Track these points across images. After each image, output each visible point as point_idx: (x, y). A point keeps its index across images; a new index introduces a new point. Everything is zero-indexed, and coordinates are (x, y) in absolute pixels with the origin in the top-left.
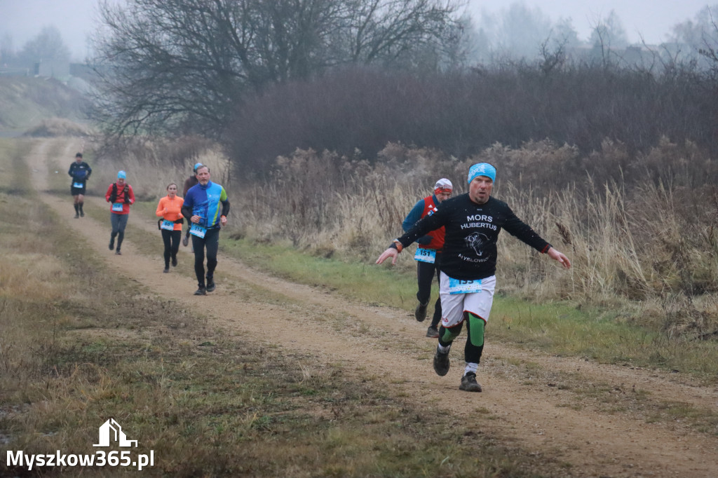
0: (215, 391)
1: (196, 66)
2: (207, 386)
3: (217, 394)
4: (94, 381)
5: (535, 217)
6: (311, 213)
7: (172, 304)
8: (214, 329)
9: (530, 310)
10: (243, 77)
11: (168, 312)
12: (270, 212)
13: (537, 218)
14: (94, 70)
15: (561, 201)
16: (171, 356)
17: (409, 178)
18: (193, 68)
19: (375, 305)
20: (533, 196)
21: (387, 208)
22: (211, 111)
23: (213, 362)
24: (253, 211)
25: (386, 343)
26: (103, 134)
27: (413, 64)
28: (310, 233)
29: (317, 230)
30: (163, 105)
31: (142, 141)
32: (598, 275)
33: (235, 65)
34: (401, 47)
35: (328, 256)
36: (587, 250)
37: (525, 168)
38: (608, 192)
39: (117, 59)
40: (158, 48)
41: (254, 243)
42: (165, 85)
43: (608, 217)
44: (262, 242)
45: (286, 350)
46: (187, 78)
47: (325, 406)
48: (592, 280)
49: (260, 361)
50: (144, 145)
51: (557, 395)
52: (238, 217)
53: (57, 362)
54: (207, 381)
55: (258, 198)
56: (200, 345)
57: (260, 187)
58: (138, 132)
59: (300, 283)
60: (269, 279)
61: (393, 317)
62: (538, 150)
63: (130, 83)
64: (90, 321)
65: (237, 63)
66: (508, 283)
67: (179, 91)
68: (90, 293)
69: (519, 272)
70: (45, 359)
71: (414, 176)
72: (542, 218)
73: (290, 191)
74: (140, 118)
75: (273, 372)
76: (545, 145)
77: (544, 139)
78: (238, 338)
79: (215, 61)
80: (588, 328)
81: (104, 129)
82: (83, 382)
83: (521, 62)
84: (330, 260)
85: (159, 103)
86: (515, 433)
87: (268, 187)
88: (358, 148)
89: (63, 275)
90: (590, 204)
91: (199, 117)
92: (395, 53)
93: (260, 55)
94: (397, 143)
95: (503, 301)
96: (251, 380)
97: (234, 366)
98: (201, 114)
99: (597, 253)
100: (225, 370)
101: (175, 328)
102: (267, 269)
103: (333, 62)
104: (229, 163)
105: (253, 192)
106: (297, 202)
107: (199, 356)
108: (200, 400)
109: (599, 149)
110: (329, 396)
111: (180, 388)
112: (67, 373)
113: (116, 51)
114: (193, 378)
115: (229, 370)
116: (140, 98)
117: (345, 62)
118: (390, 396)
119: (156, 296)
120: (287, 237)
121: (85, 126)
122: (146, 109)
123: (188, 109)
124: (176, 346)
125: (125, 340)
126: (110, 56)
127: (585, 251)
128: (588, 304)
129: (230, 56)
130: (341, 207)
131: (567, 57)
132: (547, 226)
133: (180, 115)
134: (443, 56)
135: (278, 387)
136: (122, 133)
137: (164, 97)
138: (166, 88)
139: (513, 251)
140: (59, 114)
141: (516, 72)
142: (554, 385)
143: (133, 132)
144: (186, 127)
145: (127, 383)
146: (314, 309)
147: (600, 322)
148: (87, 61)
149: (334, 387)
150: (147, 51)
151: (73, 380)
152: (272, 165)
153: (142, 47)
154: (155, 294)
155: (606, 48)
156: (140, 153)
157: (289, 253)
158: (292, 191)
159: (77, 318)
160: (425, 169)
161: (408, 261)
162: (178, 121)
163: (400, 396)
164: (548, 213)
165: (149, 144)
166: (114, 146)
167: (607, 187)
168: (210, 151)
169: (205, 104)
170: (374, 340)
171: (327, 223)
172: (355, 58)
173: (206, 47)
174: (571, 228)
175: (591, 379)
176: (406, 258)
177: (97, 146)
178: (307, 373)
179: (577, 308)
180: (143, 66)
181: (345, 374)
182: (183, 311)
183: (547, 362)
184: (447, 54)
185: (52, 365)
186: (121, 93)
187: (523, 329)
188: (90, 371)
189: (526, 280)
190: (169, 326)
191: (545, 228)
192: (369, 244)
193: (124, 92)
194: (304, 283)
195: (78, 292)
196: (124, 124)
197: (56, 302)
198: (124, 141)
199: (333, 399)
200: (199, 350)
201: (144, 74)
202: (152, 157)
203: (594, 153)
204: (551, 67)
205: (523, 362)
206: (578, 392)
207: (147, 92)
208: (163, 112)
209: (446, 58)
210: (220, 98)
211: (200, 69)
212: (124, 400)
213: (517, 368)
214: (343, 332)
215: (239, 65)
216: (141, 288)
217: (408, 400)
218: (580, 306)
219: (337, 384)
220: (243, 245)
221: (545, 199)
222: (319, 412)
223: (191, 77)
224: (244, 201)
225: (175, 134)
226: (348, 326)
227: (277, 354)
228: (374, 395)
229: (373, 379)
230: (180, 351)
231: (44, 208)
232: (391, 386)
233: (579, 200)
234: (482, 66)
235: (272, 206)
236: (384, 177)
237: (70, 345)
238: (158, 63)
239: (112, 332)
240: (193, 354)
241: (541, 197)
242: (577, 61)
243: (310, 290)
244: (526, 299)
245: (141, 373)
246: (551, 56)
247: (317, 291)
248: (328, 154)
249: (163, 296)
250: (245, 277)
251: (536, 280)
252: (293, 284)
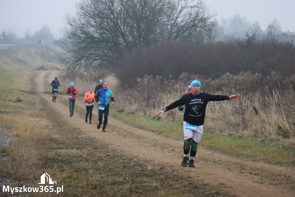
0: (112, 175)
1: (105, 41)
2: (109, 173)
3: (113, 177)
4: (63, 171)
5: (243, 103)
6: (151, 102)
7: (94, 139)
8: (111, 149)
9: (242, 142)
10: (124, 46)
11: (93, 142)
12: (134, 101)
13: (244, 104)
14: (63, 43)
15: (254, 97)
16: (94, 160)
18: (104, 42)
19: (177, 140)
20: (243, 95)
22: (111, 60)
23: (111, 163)
24: (127, 100)
25: (182, 155)
26: (66, 69)
27: (193, 41)
28: (151, 110)
29: (153, 108)
30: (91, 57)
31: (82, 72)
32: (270, 128)
33: (120, 41)
34: (188, 33)
35: (158, 119)
36: (265, 117)
37: (239, 83)
38: (274, 93)
39: (72, 38)
40: (89, 34)
41: (128, 114)
42: (92, 49)
43: (274, 104)
44: (131, 113)
45: (141, 158)
46: (101, 46)
47: (157, 181)
48: (267, 129)
49: (130, 163)
50: (83, 74)
51: (253, 177)
52: (121, 103)
53: (48, 163)
54: (109, 171)
55: (129, 95)
56: (106, 156)
57: (130, 91)
58: (81, 68)
59: (146, 130)
60: (134, 129)
62: (245, 76)
63: (77, 48)
64: (61, 146)
65: (121, 40)
66: (233, 131)
67: (97, 51)
68: (61, 134)
69: (237, 126)
70: (43, 161)
72: (247, 104)
73: (142, 92)
74: (82, 63)
75: (136, 167)
76: (248, 74)
77: (247, 71)
78: (122, 153)
79: (112, 39)
80: (266, 149)
81: (67, 67)
82: (58, 171)
83: (238, 39)
84: (159, 121)
85: (89, 56)
86: (236, 193)
87: (134, 91)
88: (171, 75)
89: (50, 127)
90: (266, 98)
91: (106, 62)
92: (186, 36)
93: (131, 37)
94: (186, 73)
95: (230, 138)
96: (127, 170)
97: (120, 165)
98: (107, 61)
99: (270, 118)
100: (116, 167)
101: (96, 149)
102: (133, 125)
103: (160, 39)
104: (118, 81)
105: (127, 93)
106: (145, 97)
107: (105, 161)
108: (106, 179)
109: (270, 75)
110: (159, 178)
111: (98, 174)
112: (52, 167)
113: (72, 35)
114: (103, 170)
115: (117, 166)
116: (82, 54)
117: (165, 39)
118: (184, 177)
119: (88, 136)
120: (141, 111)
121: (59, 66)
122: (84, 59)
123: (101, 59)
124: (96, 156)
125: (75, 154)
126: (69, 37)
127: (264, 118)
128: (266, 139)
129: (118, 37)
130: (164, 99)
131: (257, 38)
132: (249, 107)
133: (98, 61)
134: (206, 37)
135: (138, 173)
136: (74, 69)
137: (91, 54)
138: (92, 50)
139: (234, 117)
140: (49, 61)
141: (236, 44)
142: (252, 173)
143: (79, 68)
144: (100, 66)
145: (76, 172)
146: (152, 141)
147: (271, 147)
148: (60, 39)
149: (161, 174)
150: (85, 35)
151: (54, 170)
152: (135, 82)
153: (82, 34)
154: (88, 135)
155: (273, 34)
156: (81, 77)
157: (142, 118)
158: (143, 92)
159: (55, 145)
162: (97, 64)
163: (188, 178)
164: (249, 102)
165: (85, 73)
166: (71, 74)
167: (274, 91)
168: (110, 76)
169: (108, 57)
170: (177, 154)
171: (158, 106)
172: (169, 38)
173: (109, 34)
174: (259, 108)
175: (267, 171)
177: (64, 74)
178: (150, 168)
179: (261, 141)
180: (83, 42)
181: (165, 168)
182: (99, 142)
183: (249, 163)
184: (207, 36)
185: (46, 164)
186: (74, 52)
187: (239, 150)
188: (61, 166)
189: (240, 130)
190: (93, 148)
191: (248, 108)
192: (175, 114)
193: (75, 52)
194: (148, 131)
195: (56, 134)
196: (75, 65)
197: (47, 138)
198: (75, 72)
199: (161, 179)
200: (106, 158)
201: (83, 45)
202: (87, 78)
203: (268, 77)
204: (251, 41)
205: (239, 163)
206: (262, 176)
207: (85, 52)
208: (91, 60)
209: (207, 38)
210: (114, 54)
211: (106, 43)
212: (75, 179)
213: (236, 166)
214: (164, 150)
215: (122, 41)
216: (82, 132)
217: (191, 179)
218: (262, 140)
219: (162, 173)
220: (123, 114)
221: (248, 96)
222: (155, 184)
223: (103, 46)
224: (124, 97)
225: (96, 69)
226: (167, 148)
227: (137, 160)
228: (177, 177)
229: (177, 171)
230: (97, 158)
231: (43, 99)
232: (184, 173)
233: (262, 96)
234: (222, 41)
235: (135, 99)
236: (181, 87)
237: (53, 156)
238: (89, 40)
239: (70, 151)
240: (103, 160)
241: (246, 95)
242: (261, 39)
243: (151, 133)
244: (240, 137)
245: (82, 168)
246: (250, 37)
247: (154, 134)
248: (158, 77)
249: (91, 136)
250: (124, 128)
251: (244, 129)
252: (144, 131)
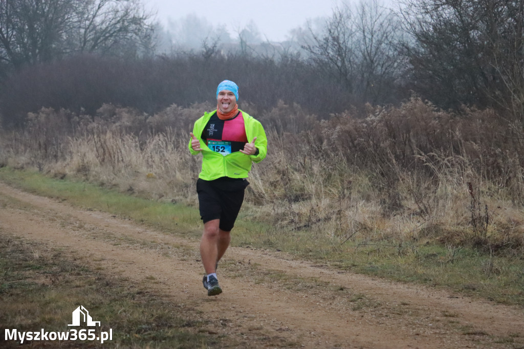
6: (51, 150)
9: (191, 212)
12: (24, 149)
17: (116, 127)
19: (90, 210)
21: (102, 146)
24: (12, 148)
25: (95, 235)
28: (50, 162)
29: (55, 161)
34: (113, 41)
35: (62, 178)
37: (192, 121)
41: (12, 169)
44: (18, 169)
45: (26, 240)
47: (47, 276)
49: (6, 247)
55: (15, 140)
57: (17, 133)
59: (42, 196)
60: (21, 193)
61: (101, 217)
71: (120, 126)
77: (205, 102)
83: (191, 52)
84: (63, 180)
86: (170, 292)
87: (23, 132)
88: (83, 107)
94: (109, 103)
95: (174, 206)
102: (21, 187)
105: (12, 136)
106: (42, 142)
110: (50, 270)
118: (91, 269)
120: (35, 166)
130: (71, 146)
135: (16, 264)
146: (49, 212)
149: (54, 264)
152: (25, 119)
157: (36, 175)
158: (38, 134)
160: (127, 121)
161: (114, 181)
163: (98, 269)
170: (87, 233)
171: (62, 156)
172: (82, 48)
176: (113, 179)
178: (37, 255)
192: (89, 170)
194: (45, 196)
199: (53, 272)
204: (210, 55)
205: (182, 246)
209: (142, 49)
214: (67, 227)
217: (103, 271)
219: (56, 262)
220: (6, 171)
222: (42, 280)
226: (71, 224)
227: (19, 243)
229: (81, 258)
232: (92, 263)
235: (25, 145)
243: (49, 200)
246: (210, 49)
247: (53, 201)
248: (63, 111)
252: (37, 197)
